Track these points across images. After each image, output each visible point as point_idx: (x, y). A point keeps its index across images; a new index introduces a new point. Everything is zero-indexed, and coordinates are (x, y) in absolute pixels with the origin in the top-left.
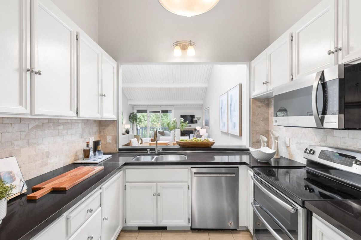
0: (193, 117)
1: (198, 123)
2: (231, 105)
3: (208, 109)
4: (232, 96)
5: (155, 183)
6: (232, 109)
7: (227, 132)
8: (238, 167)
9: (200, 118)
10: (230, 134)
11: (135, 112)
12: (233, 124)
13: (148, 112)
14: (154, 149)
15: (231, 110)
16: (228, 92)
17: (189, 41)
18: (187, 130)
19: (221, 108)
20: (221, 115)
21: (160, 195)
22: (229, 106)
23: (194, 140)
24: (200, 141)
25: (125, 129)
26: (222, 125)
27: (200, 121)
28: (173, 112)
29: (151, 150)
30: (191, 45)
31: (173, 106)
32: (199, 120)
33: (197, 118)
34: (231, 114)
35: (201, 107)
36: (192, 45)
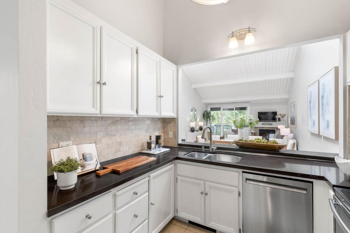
0: (275, 113)
1: (282, 121)
2: (323, 97)
3: (295, 104)
4: (324, 85)
5: (203, 182)
6: (325, 102)
7: (318, 134)
8: (312, 182)
9: (285, 115)
10: (322, 137)
11: (209, 109)
12: (326, 123)
13: (222, 109)
14: (208, 147)
15: (323, 104)
16: (319, 80)
17: (246, 29)
18: (267, 129)
19: (310, 102)
20: (310, 111)
21: (207, 195)
22: (320, 98)
23: (255, 141)
24: (263, 142)
25: (199, 126)
26: (310, 124)
27: (285, 118)
28: (248, 108)
29: (206, 147)
30: (249, 31)
31: (249, 102)
32: (283, 117)
33: (280, 114)
34: (323, 109)
35: (286, 102)
36: (251, 32)
